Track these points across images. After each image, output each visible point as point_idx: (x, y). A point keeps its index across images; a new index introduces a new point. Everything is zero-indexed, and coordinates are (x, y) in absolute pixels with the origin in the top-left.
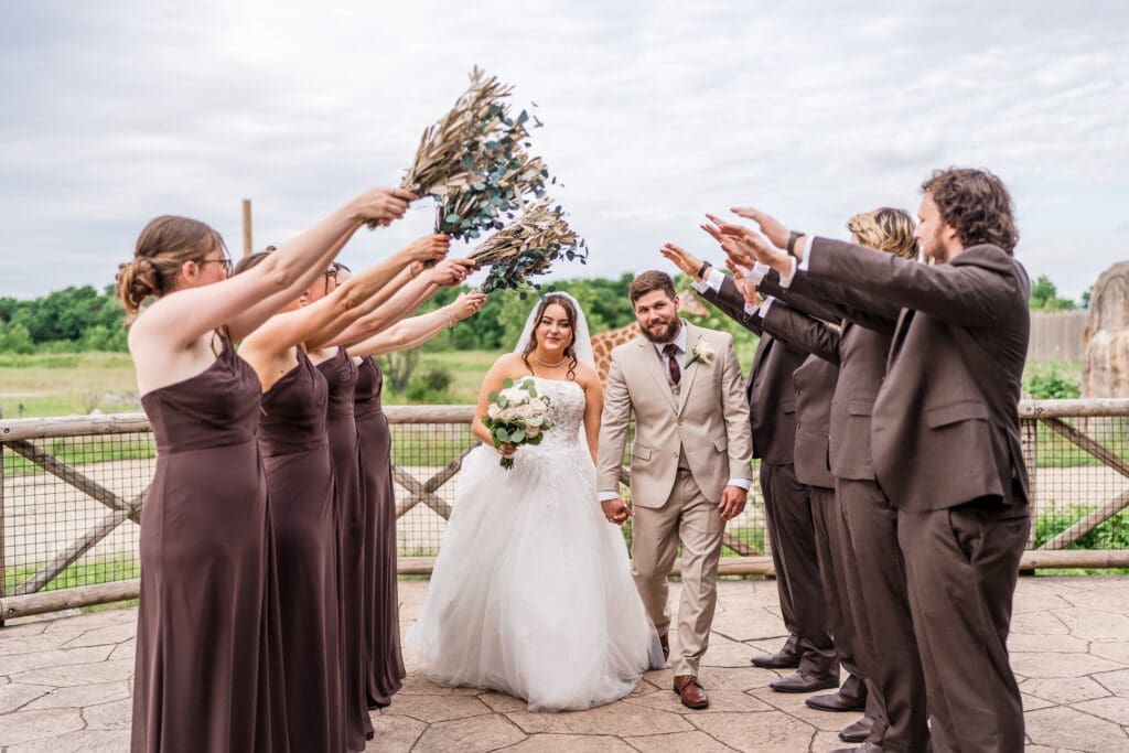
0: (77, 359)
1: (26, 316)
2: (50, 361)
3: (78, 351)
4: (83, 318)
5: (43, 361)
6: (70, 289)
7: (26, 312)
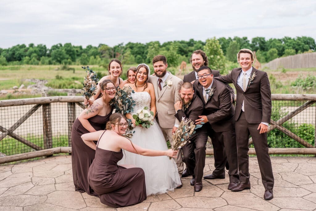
0: (20, 67)
1: (5, 54)
2: (12, 68)
3: (21, 64)
4: (22, 54)
5: (9, 68)
6: (18, 45)
7: (5, 53)
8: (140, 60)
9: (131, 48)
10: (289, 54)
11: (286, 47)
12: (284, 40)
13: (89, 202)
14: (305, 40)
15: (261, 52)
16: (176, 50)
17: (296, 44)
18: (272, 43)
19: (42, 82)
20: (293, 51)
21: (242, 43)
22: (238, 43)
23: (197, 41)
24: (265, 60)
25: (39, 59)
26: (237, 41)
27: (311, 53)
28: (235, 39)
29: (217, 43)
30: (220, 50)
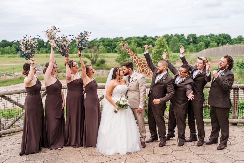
1: (15, 46)
8: (109, 50)
9: (103, 41)
10: (213, 46)
11: (211, 41)
12: (209, 36)
13: (86, 158)
14: (224, 36)
15: (193, 45)
16: (136, 45)
17: (217, 39)
18: (201, 38)
19: (42, 66)
20: (216, 44)
21: (180, 38)
22: (177, 38)
23: (149, 37)
24: (196, 50)
25: (39, 50)
26: (177, 37)
27: (228, 46)
28: (175, 36)
29: (164, 40)
30: (166, 45)
